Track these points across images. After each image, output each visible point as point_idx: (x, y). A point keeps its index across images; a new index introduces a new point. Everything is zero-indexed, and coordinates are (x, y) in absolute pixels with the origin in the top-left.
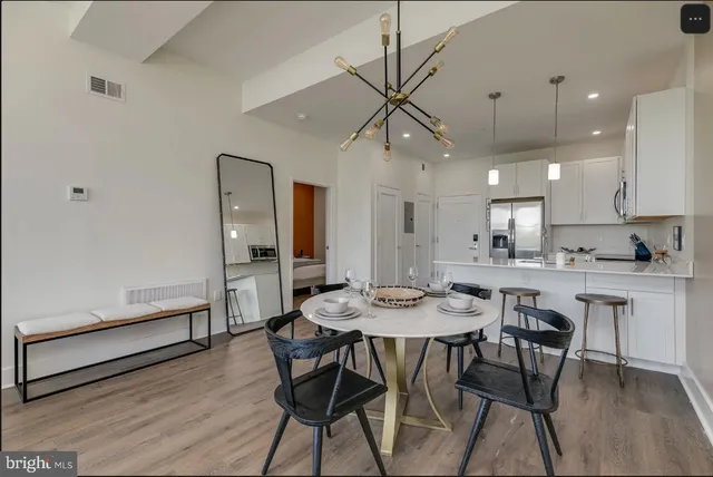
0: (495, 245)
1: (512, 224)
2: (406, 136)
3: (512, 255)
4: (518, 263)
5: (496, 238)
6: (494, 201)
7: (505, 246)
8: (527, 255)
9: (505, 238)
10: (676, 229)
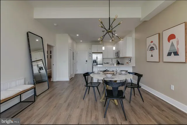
0: (94, 63)
1: (97, 58)
2: (78, 35)
3: (97, 64)
4: (98, 66)
5: (94, 61)
6: (93, 53)
7: (96, 62)
8: (100, 64)
9: (96, 61)
10: (130, 59)
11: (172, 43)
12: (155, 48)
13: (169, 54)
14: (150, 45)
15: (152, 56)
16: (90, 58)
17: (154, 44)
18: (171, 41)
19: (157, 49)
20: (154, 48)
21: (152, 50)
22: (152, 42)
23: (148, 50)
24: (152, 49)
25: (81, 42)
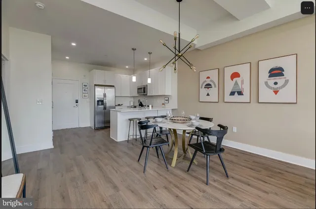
0: (98, 104)
1: (105, 95)
2: (74, 44)
3: (105, 108)
5: (98, 101)
6: (96, 85)
7: (102, 104)
8: (110, 107)
9: (102, 101)
10: (167, 98)
11: (236, 82)
12: (213, 86)
13: (232, 93)
14: (205, 81)
15: (208, 95)
16: (85, 96)
17: (211, 81)
18: (235, 79)
19: (215, 86)
20: (211, 85)
21: (208, 88)
22: (208, 78)
23: (202, 88)
24: (208, 86)
25: (67, 60)
